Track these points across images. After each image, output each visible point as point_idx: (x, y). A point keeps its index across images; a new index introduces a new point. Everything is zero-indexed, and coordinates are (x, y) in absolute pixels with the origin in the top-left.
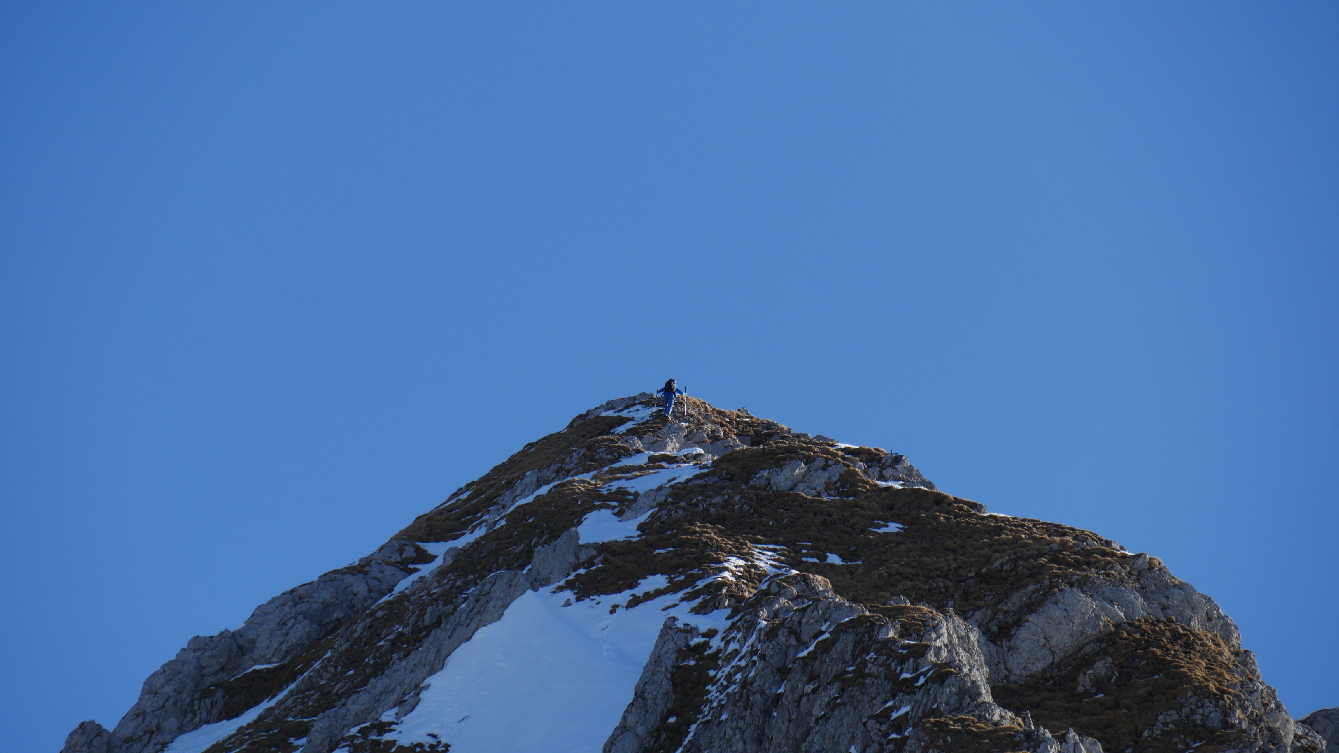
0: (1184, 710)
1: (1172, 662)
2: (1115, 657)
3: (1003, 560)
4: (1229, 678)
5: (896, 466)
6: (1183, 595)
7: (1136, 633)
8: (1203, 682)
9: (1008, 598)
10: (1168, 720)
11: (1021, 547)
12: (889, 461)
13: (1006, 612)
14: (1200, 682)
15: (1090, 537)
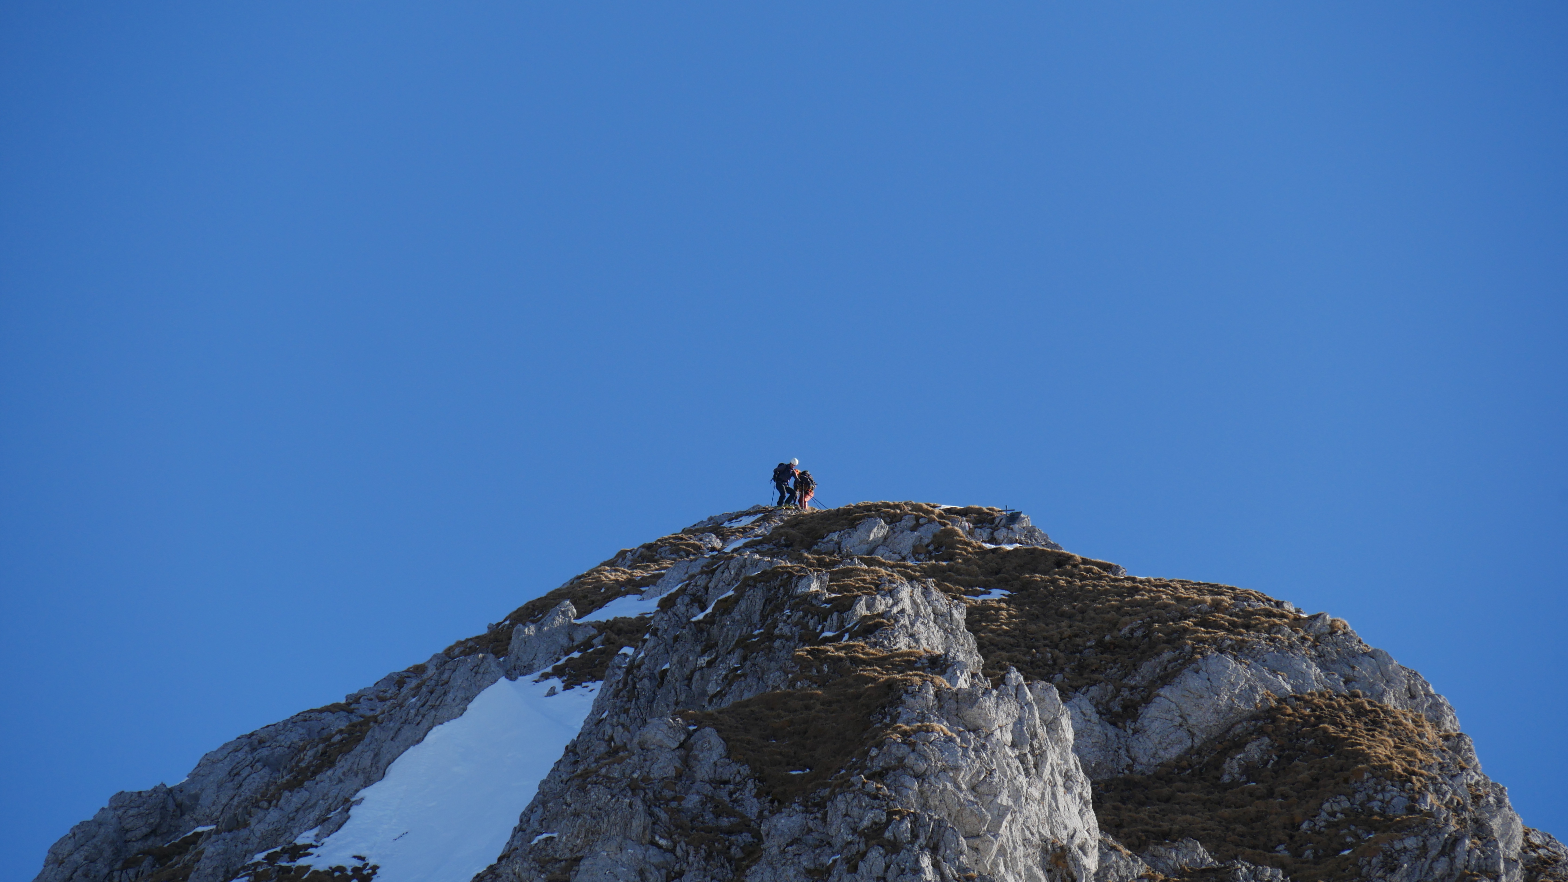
0: (1357, 796)
1: (1347, 739)
2: (1274, 737)
3: (1134, 625)
4: (1422, 758)
5: (1012, 526)
6: (1375, 665)
7: (1305, 708)
8: (1385, 761)
9: (1136, 670)
10: (1336, 808)
11: (1157, 609)
12: (1004, 521)
13: (1132, 688)
14: (1380, 761)
15: (1255, 596)
